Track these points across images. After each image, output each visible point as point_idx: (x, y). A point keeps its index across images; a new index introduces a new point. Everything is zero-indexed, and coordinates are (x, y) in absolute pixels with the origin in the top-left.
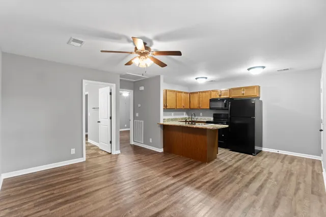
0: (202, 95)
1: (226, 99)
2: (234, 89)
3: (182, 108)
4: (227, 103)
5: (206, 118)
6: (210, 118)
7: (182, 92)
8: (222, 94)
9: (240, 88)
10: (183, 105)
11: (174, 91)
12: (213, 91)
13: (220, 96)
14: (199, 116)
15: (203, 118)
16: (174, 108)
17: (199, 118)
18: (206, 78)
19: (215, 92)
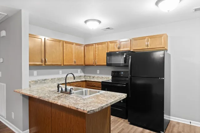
0: (98, 48)
1: (125, 52)
2: (135, 39)
3: (73, 64)
4: (127, 58)
5: (104, 76)
6: (108, 76)
7: (72, 44)
8: (122, 47)
9: (143, 38)
10: (74, 60)
11: (60, 41)
12: (111, 42)
13: (119, 48)
14: (96, 73)
15: (100, 76)
16: (59, 63)
17: (96, 76)
18: (100, 22)
19: (113, 44)
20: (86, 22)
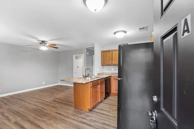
20: (115, 33)
